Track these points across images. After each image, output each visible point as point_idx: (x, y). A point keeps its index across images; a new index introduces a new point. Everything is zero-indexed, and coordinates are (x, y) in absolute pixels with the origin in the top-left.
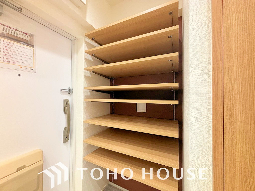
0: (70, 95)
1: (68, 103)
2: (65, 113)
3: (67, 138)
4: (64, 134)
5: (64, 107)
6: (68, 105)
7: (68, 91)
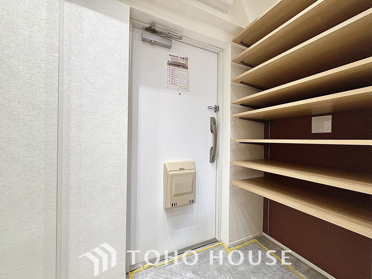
0: (216, 113)
2: (212, 131)
3: (214, 158)
4: (211, 154)
5: (211, 126)
6: (215, 123)
7: (214, 108)
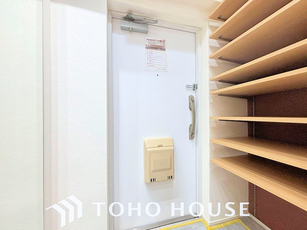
0: (194, 91)
1: (193, 99)
2: (190, 109)
3: (193, 136)
4: (190, 131)
5: (190, 103)
6: (193, 101)
7: (192, 87)
